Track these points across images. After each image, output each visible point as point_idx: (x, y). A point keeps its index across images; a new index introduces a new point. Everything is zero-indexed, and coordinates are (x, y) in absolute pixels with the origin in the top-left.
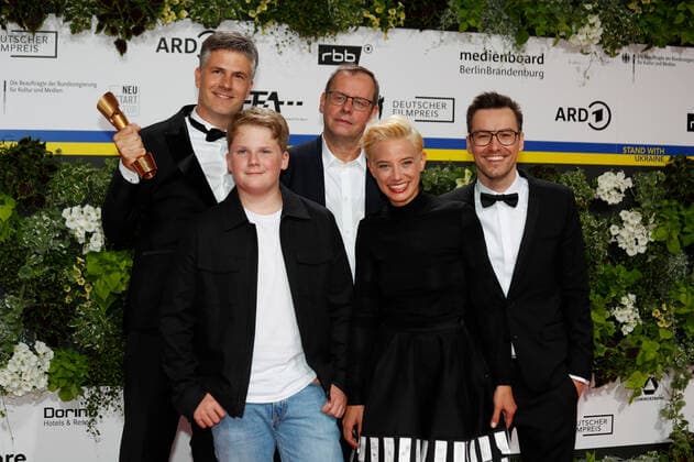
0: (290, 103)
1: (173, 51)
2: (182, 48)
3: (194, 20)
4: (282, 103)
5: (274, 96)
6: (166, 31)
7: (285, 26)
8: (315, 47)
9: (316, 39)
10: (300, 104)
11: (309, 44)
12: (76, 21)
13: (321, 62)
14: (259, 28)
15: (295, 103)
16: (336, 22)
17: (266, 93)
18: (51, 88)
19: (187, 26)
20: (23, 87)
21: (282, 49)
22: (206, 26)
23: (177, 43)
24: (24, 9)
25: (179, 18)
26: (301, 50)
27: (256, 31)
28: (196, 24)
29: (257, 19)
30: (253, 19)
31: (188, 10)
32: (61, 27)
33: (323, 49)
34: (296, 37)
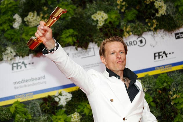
0: (170, 53)
1: (130, 45)
2: (133, 44)
3: (134, 35)
4: (167, 54)
5: (164, 53)
6: (126, 40)
7: (163, 30)
8: (173, 34)
9: (173, 32)
10: (173, 53)
11: (171, 33)
12: (99, 43)
13: (176, 38)
14: (155, 32)
15: (171, 53)
16: (178, 25)
17: (162, 52)
18: (96, 65)
19: (133, 37)
20: (87, 67)
21: (163, 37)
22: (138, 35)
23: (131, 43)
24: (82, 43)
25: (130, 35)
26: (169, 36)
27: (154, 33)
28: (135, 35)
29: (154, 30)
30: (152, 30)
31: (132, 32)
32: (94, 46)
33: (176, 34)
34: (167, 33)
